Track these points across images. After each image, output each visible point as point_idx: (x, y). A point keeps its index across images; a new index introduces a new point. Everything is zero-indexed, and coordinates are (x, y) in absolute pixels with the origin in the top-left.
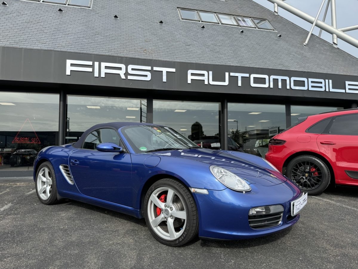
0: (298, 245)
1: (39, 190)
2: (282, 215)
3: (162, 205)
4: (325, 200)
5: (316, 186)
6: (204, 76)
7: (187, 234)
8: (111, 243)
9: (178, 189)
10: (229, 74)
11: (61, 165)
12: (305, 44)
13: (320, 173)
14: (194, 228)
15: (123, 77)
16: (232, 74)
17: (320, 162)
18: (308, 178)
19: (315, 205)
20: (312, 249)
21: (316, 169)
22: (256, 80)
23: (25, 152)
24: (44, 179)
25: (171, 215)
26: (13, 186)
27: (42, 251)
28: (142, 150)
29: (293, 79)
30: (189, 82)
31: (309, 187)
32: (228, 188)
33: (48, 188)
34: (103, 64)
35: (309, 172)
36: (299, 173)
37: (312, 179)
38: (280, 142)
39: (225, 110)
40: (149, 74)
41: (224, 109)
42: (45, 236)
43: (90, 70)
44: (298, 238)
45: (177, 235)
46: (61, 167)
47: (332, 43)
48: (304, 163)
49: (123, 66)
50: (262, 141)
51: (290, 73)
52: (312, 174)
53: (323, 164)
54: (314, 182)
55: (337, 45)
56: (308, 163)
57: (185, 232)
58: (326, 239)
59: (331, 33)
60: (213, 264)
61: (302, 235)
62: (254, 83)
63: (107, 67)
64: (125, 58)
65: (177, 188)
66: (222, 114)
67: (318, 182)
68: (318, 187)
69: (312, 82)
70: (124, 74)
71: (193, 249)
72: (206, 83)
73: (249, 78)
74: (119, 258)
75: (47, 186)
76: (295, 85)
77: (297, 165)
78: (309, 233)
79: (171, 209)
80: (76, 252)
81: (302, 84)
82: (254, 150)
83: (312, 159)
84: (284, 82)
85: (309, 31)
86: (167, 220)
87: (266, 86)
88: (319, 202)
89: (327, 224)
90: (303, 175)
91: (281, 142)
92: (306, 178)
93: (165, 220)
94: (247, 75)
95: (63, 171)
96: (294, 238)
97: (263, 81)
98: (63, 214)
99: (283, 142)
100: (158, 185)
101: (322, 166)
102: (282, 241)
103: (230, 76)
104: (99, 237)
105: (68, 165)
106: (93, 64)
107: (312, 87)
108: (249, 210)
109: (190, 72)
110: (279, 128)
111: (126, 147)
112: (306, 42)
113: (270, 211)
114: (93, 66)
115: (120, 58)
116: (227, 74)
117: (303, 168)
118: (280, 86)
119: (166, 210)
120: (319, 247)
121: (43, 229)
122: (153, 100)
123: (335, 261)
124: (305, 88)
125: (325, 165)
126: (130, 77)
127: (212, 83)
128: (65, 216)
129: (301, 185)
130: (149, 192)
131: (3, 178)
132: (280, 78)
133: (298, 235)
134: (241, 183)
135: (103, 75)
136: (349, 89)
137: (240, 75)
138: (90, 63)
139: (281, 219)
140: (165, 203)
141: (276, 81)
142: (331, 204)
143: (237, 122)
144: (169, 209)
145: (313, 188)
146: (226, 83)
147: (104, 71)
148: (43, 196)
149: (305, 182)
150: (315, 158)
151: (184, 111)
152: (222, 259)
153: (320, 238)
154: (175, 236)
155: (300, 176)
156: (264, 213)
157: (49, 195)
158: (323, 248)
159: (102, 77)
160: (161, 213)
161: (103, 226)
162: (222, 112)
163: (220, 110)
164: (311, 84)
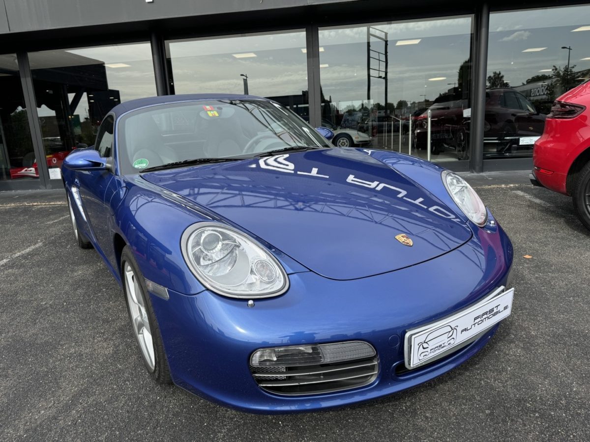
2: (375, 363)
11: (74, 187)
32: (208, 289)
41: (481, 29)
44: (471, 398)
46: (74, 190)
61: (492, 389)
91: (575, 110)
95: (76, 196)
96: (457, 398)
99: (580, 109)
108: (252, 353)
111: (114, 160)
113: (321, 358)
121: (17, 303)
128: (77, 276)
133: (479, 387)
139: (376, 371)
153: (535, 412)
161: (104, 307)
163: (473, 32)
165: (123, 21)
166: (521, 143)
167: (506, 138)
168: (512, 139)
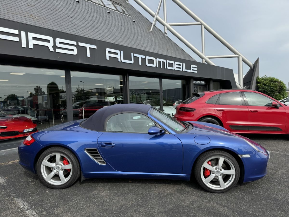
1: (45, 176)
6: (118, 55)
12: (150, 31)
15: (52, 50)
16: (136, 55)
24: (53, 165)
25: (221, 174)
28: (177, 130)
29: (168, 61)
30: (108, 58)
34: (31, 35)
40: (75, 48)
43: (17, 39)
46: (86, 151)
47: (164, 33)
49: (51, 39)
51: (166, 58)
55: (167, 34)
59: (164, 25)
62: (148, 63)
63: (34, 38)
69: (177, 64)
70: (52, 47)
72: (119, 61)
73: (145, 59)
76: (169, 66)
79: (221, 170)
81: (172, 65)
84: (163, 63)
85: (152, 23)
86: (217, 177)
87: (154, 66)
91: (192, 110)
94: (144, 57)
99: (194, 110)
103: (134, 56)
105: (97, 148)
106: (20, 33)
107: (177, 68)
111: (165, 129)
112: (151, 29)
116: (132, 54)
119: (217, 171)
122: (71, 71)
124: (173, 69)
126: (58, 51)
127: (123, 60)
135: (31, 46)
136: (193, 70)
137: (140, 56)
138: (16, 32)
141: (159, 62)
144: (219, 170)
146: (132, 62)
148: (52, 182)
154: (226, 186)
157: (66, 179)
159: (30, 49)
160: (212, 174)
164: (176, 66)
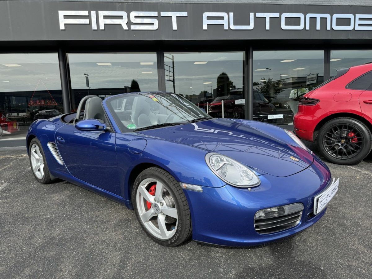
0: (321, 244)
1: (34, 167)
2: (301, 213)
3: (151, 199)
4: (364, 171)
5: (354, 155)
6: (223, 19)
7: (179, 236)
8: (96, 239)
9: (168, 183)
10: (255, 15)
11: (49, 143)
13: (359, 140)
14: (187, 230)
15: (125, 27)
16: (259, 15)
17: (362, 126)
18: (344, 145)
19: (351, 179)
20: (339, 252)
21: (356, 134)
22: (289, 21)
23: (46, 113)
24: (37, 157)
25: (161, 211)
26: (18, 158)
27: (17, 251)
28: (129, 128)
29: (336, 16)
30: (205, 27)
31: (345, 155)
32: (227, 184)
33: (42, 167)
34: (102, 13)
35: (345, 138)
36: (333, 139)
37: (349, 146)
38: (312, 102)
39: (251, 60)
40: (156, 22)
41: (249, 59)
42: (27, 230)
43: (87, 21)
44: (324, 232)
45: (169, 234)
46: (49, 145)
48: (340, 127)
49: (124, 14)
50: (297, 90)
51: (331, 9)
52: (349, 140)
53: (365, 128)
54: (351, 150)
56: (345, 127)
57: (177, 234)
58: (359, 235)
60: (209, 275)
61: (329, 227)
62: (286, 24)
63: (105, 17)
64: (126, 4)
65: (166, 181)
66: (246, 66)
67: (357, 150)
68: (355, 156)
69: (360, 19)
70: (127, 24)
71: (190, 250)
72: (226, 28)
73: (280, 18)
74: (98, 264)
75: (41, 164)
76: (337, 24)
77: (331, 129)
78: (338, 225)
79: (161, 205)
80: (52, 254)
81: (347, 22)
82: (285, 105)
83: (352, 122)
84: (324, 20)
86: (157, 215)
87: (301, 27)
88: (356, 175)
89: (362, 209)
90: (339, 142)
91: (314, 102)
92: (342, 145)
93: (156, 215)
94: (277, 15)
95: (51, 149)
96: (318, 233)
97: (296, 21)
98: (56, 197)
99: (317, 101)
100: (145, 175)
101: (363, 131)
102: (301, 238)
104: (85, 232)
105: (55, 143)
106: (90, 13)
107: (360, 25)
108: (255, 213)
109: (206, 15)
110: (317, 74)
111: (111, 125)
113: (284, 212)
114: (89, 17)
115: (120, 4)
116: (252, 15)
117: (339, 133)
118: (318, 28)
119: (156, 205)
120: (348, 249)
121: (28, 218)
122: (164, 53)
123: (369, 273)
124: (351, 28)
125: (367, 129)
126: (133, 27)
127: (233, 27)
128: (57, 199)
129: (335, 153)
130: (136, 182)
131: (13, 147)
132: (318, 16)
133: (323, 228)
134: (247, 175)
135: (102, 27)
137: (268, 16)
138: (86, 13)
139: (300, 218)
140: (154, 197)
141: (313, 20)
142: (370, 178)
143: (270, 69)
144: (159, 204)
145: (350, 157)
146: (251, 27)
147: (102, 22)
148: (38, 174)
149: (341, 149)
150: (355, 121)
151: (205, 63)
152: (221, 268)
153: (351, 234)
154: (167, 236)
155: (335, 143)
156: (276, 215)
157: (43, 174)
158: (353, 250)
159: (101, 30)
160: (152, 208)
161: (94, 215)
162: (246, 63)
163: (245, 60)
164: (358, 22)
165: (43, 40)
166: (269, 118)
167: (260, 115)
168: (264, 116)
